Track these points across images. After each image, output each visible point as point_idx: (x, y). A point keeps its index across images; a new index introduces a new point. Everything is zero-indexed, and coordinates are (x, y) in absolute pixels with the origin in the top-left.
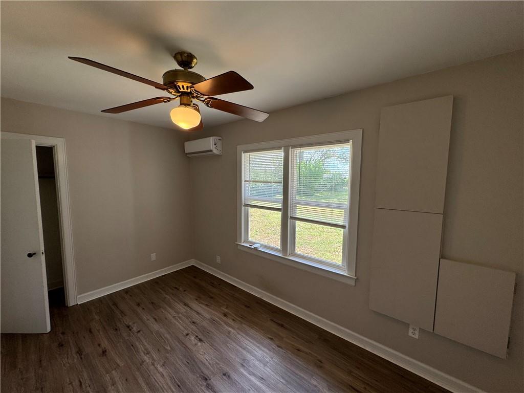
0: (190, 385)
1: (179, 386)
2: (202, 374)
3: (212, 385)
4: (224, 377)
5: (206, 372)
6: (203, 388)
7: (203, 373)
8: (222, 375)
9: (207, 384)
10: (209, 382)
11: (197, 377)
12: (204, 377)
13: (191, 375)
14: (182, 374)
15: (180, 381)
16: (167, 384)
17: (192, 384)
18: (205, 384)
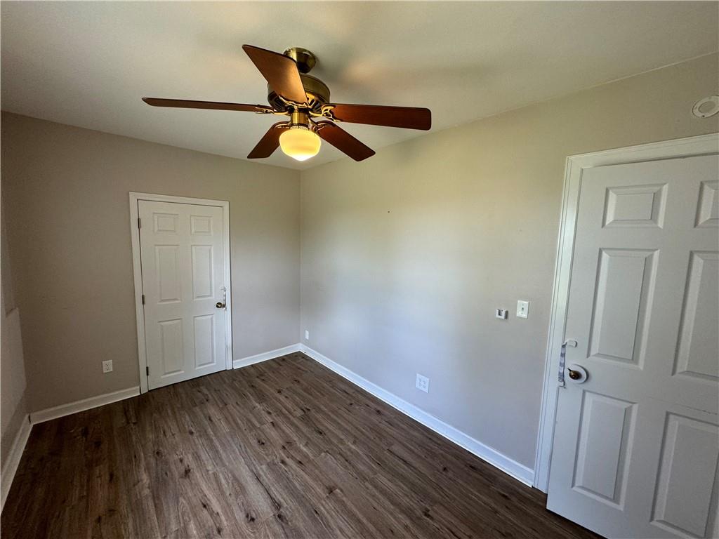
0: (301, 511)
1: (317, 513)
2: (283, 524)
3: (273, 508)
4: (254, 516)
5: (277, 528)
6: (285, 505)
7: (283, 527)
8: (256, 520)
9: (279, 510)
10: (276, 512)
11: (291, 521)
12: (282, 520)
13: (301, 525)
14: (313, 528)
15: (315, 519)
16: (331, 516)
17: (299, 512)
18: (281, 510)
